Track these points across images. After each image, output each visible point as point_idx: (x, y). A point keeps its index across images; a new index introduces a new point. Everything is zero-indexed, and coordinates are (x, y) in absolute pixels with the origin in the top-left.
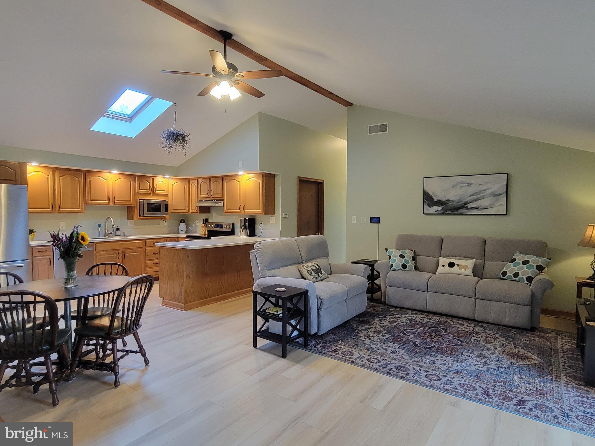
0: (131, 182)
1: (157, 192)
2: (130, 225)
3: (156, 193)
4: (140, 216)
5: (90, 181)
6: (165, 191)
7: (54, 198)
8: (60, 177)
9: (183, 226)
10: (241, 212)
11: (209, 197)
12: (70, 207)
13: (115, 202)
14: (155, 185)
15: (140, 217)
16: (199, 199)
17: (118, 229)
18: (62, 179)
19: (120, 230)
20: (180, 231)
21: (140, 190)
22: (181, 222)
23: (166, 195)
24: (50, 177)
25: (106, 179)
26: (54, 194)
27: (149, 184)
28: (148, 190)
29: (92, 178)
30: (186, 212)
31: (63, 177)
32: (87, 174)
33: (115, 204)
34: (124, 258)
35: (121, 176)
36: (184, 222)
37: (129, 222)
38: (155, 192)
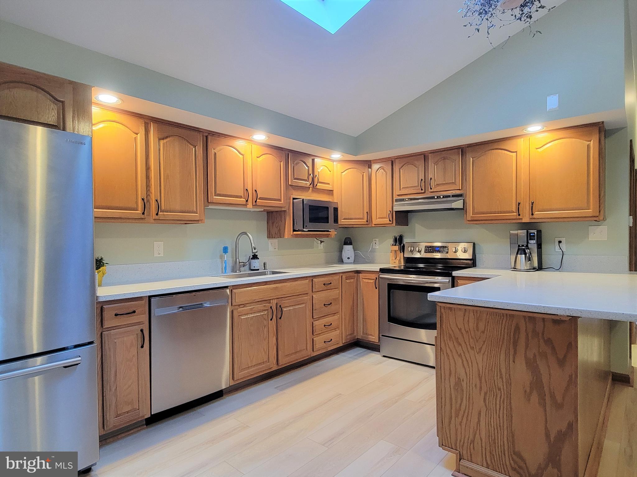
0: (282, 163)
1: (320, 186)
2: (271, 248)
3: (318, 187)
4: (294, 231)
5: (215, 154)
6: (329, 184)
7: (148, 186)
8: (160, 139)
9: (348, 250)
10: (520, 217)
11: (423, 191)
12: (178, 208)
13: (256, 202)
14: (316, 173)
15: (295, 233)
16: (394, 199)
17: (255, 257)
18: (164, 144)
19: (258, 259)
20: (345, 260)
21: (294, 179)
22: (346, 243)
23: (330, 192)
24: (140, 138)
25: (243, 153)
26: (148, 177)
27: (307, 168)
28: (305, 180)
29: (218, 148)
30: (366, 223)
31: (165, 141)
32: (209, 138)
33: (256, 205)
34: (280, 318)
35: (267, 150)
36: (351, 244)
37: (270, 244)
38: (316, 185)
